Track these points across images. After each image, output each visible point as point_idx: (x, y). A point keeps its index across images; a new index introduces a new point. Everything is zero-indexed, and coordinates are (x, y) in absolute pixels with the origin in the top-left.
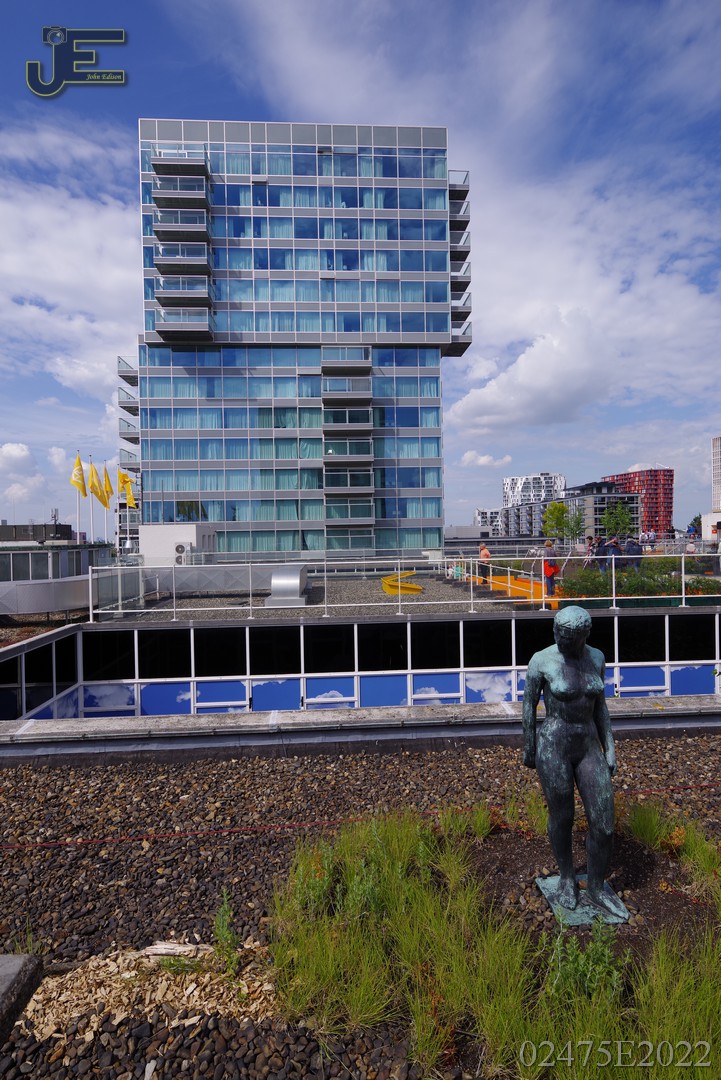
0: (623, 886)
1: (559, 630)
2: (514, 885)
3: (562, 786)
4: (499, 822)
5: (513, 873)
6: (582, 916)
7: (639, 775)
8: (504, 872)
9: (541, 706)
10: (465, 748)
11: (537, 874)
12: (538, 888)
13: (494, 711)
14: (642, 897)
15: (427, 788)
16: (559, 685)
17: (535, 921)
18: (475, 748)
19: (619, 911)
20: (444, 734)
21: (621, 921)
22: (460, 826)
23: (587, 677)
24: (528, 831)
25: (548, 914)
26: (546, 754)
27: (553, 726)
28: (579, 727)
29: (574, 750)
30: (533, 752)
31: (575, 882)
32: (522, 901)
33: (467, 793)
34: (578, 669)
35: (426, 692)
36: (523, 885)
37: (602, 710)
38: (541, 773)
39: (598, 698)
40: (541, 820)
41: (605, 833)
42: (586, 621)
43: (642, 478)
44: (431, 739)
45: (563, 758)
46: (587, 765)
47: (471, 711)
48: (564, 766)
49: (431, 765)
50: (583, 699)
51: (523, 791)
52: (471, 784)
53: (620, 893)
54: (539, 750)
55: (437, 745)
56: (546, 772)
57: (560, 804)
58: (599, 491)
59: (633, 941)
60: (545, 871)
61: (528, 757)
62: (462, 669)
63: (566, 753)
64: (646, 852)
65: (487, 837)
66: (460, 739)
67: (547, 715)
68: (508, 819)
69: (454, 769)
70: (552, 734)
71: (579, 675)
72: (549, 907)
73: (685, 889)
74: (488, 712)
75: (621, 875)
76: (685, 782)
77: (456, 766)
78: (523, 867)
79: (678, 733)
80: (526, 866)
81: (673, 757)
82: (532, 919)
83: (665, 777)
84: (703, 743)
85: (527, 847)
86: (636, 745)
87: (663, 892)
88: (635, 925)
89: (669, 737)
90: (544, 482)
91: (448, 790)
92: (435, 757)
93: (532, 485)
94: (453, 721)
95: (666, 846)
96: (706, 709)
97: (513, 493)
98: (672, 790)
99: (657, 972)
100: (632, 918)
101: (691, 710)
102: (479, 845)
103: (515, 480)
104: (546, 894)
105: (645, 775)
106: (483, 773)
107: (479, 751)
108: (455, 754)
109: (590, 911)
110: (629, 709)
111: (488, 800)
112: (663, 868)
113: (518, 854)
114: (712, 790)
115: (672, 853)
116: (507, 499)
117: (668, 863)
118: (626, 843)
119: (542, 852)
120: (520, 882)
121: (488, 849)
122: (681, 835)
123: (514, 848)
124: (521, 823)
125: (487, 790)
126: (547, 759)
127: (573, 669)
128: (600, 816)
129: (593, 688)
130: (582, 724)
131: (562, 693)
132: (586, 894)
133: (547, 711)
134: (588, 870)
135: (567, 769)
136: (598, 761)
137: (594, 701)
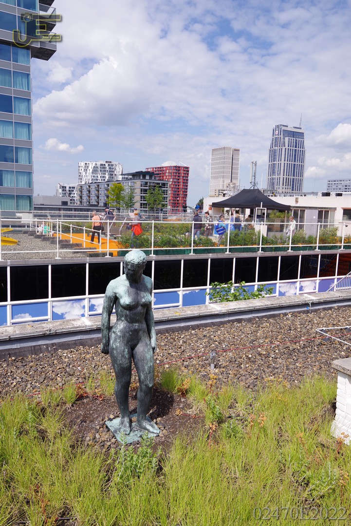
0: (156, 416)
1: (127, 265)
2: (92, 428)
3: (125, 362)
4: (82, 392)
5: (91, 421)
6: (134, 437)
7: (165, 354)
8: (85, 422)
10: (56, 350)
11: (106, 419)
12: (107, 427)
13: (77, 323)
14: (167, 420)
15: (29, 379)
16: (125, 300)
17: (105, 446)
18: (63, 349)
19: (153, 430)
20: (40, 342)
22: (56, 399)
23: (143, 294)
24: (101, 395)
25: (113, 440)
27: (121, 326)
28: (136, 326)
29: (132, 340)
30: (107, 344)
31: (129, 419)
32: (97, 436)
33: (58, 379)
34: (137, 289)
35: (22, 317)
36: (98, 427)
37: (150, 314)
39: (147, 306)
40: (109, 387)
41: (148, 387)
42: (144, 259)
43: (170, 171)
44: (31, 347)
45: (126, 345)
46: (140, 348)
47: (61, 325)
48: (126, 350)
49: (32, 364)
50: (140, 308)
51: (96, 372)
52: (61, 373)
53: (155, 420)
54: (111, 342)
55: (36, 350)
56: (115, 355)
57: (124, 374)
58: (144, 177)
59: (163, 443)
60: (112, 416)
61: (104, 347)
62: (49, 299)
63: (128, 342)
64: (169, 396)
65: (74, 403)
66: (53, 345)
67: (117, 320)
68: (88, 390)
69: (49, 365)
70: (120, 331)
71: (138, 293)
72: (114, 436)
73: (189, 412)
74: (73, 325)
75: (155, 411)
76: (190, 355)
77: (50, 362)
78: (97, 417)
79: (187, 328)
80: (99, 416)
81: (184, 342)
82: (103, 445)
83: (179, 354)
84: (200, 333)
85: (100, 404)
86: (164, 337)
87: (178, 415)
88: (163, 436)
89: (182, 331)
90: (108, 169)
91: (45, 379)
92: (34, 358)
93: (99, 169)
94: (48, 333)
95: (180, 390)
96: (202, 313)
97: (86, 173)
98: (183, 361)
99: (174, 455)
100: (161, 433)
101: (194, 314)
102: (69, 409)
103: (87, 164)
104: (112, 429)
105: (169, 354)
106: (70, 365)
107: (66, 351)
108: (49, 355)
109: (139, 433)
110: (161, 316)
111: (73, 381)
112: (178, 403)
113: (94, 410)
114: (204, 357)
115: (183, 394)
116: (81, 177)
117: (180, 400)
118: (158, 392)
119: (109, 406)
120: (96, 426)
121: (74, 410)
122: (188, 382)
123: (92, 407)
124: (97, 391)
125: (73, 375)
126: (116, 346)
127: (134, 289)
128: (146, 377)
129: (146, 301)
130: (139, 323)
131: (128, 305)
132: (135, 425)
133: (117, 317)
134: (137, 410)
135: (128, 352)
136: (146, 345)
137: (146, 309)
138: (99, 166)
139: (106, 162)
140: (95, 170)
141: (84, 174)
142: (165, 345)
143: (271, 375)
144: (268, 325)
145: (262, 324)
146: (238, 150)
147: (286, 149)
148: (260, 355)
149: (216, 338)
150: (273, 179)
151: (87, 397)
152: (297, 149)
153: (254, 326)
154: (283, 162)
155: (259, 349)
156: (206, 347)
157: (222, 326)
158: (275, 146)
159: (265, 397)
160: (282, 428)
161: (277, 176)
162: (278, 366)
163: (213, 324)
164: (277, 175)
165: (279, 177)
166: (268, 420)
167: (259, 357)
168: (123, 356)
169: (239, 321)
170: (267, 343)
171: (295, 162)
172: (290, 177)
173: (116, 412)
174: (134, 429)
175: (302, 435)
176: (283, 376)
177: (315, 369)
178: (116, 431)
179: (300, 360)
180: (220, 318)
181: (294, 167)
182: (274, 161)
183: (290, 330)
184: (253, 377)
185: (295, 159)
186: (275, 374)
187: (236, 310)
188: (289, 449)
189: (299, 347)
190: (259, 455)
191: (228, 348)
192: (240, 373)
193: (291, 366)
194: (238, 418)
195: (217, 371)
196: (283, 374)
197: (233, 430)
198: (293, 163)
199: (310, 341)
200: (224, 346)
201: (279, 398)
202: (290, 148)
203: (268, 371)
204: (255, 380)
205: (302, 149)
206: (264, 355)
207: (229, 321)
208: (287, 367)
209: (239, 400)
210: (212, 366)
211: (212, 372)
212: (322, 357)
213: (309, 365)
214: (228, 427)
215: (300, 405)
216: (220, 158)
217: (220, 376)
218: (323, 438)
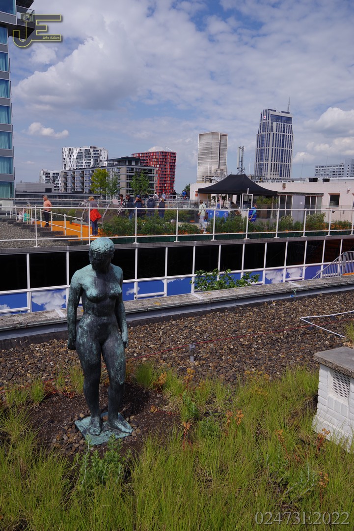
0: (130, 414)
1: (92, 254)
2: (60, 429)
3: (93, 359)
4: (51, 390)
5: (59, 421)
6: (104, 438)
7: (144, 347)
8: (53, 422)
10: (28, 344)
11: (76, 418)
12: (76, 427)
13: (50, 316)
14: (141, 418)
16: (92, 292)
17: (73, 448)
18: (36, 343)
19: (126, 429)
20: (11, 336)
21: (127, 435)
22: (22, 398)
23: (111, 285)
24: (71, 392)
25: (82, 442)
26: (83, 339)
27: (88, 320)
28: (105, 319)
29: (101, 334)
30: (74, 339)
31: (100, 418)
32: (65, 437)
33: (28, 375)
34: (105, 280)
36: (66, 428)
38: (79, 353)
39: (117, 300)
40: (79, 383)
41: (119, 384)
42: (111, 247)
43: (157, 157)
45: (94, 340)
46: (110, 343)
47: (33, 317)
48: (94, 346)
49: (1, 359)
50: (108, 300)
51: (70, 367)
52: (32, 368)
53: (128, 419)
54: (78, 337)
55: (6, 345)
56: (82, 351)
57: (92, 371)
58: (130, 163)
59: (133, 444)
60: (82, 415)
61: (70, 343)
62: (28, 289)
63: (96, 337)
64: (144, 392)
65: (42, 402)
66: (24, 338)
67: (84, 313)
68: (58, 387)
69: (19, 360)
70: (87, 325)
71: (105, 284)
72: (83, 438)
73: (165, 408)
74: (46, 317)
75: (129, 408)
76: (169, 347)
77: (21, 357)
78: (66, 416)
79: (167, 319)
80: (69, 415)
81: (163, 333)
82: (71, 447)
83: (158, 346)
84: (181, 323)
85: (70, 402)
86: (143, 328)
87: (152, 413)
88: (135, 435)
89: (162, 322)
90: (93, 153)
91: (13, 375)
93: (84, 155)
94: (19, 326)
95: (156, 385)
96: (184, 303)
97: (70, 160)
98: (162, 353)
99: (145, 459)
100: (134, 432)
101: (175, 304)
102: (36, 408)
103: (71, 150)
104: (81, 430)
105: (147, 346)
106: (41, 360)
107: (39, 345)
108: (20, 350)
109: (109, 433)
110: (141, 307)
111: (44, 377)
112: (153, 399)
113: (63, 409)
114: (184, 349)
115: (159, 389)
116: (65, 164)
117: (156, 395)
118: (133, 388)
119: (80, 404)
120: (64, 426)
121: (42, 410)
122: (164, 377)
123: (61, 405)
124: (66, 388)
125: (44, 371)
126: (83, 342)
127: (102, 280)
128: (116, 374)
129: (115, 293)
130: (107, 316)
131: (95, 297)
132: (107, 424)
133: (84, 310)
134: (108, 409)
135: (96, 347)
136: (117, 339)
137: (115, 301)
138: (83, 151)
139: (91, 147)
140: (80, 156)
141: (68, 160)
142: (144, 337)
143: (253, 366)
144: (252, 314)
145: (246, 313)
146: (226, 135)
147: (274, 134)
148: (242, 345)
149: (198, 329)
150: (261, 165)
151: (57, 395)
152: (285, 134)
153: (237, 315)
154: (271, 147)
155: (242, 340)
156: (187, 338)
157: (203, 316)
158: (263, 132)
159: (244, 392)
160: (261, 424)
161: (265, 162)
162: (260, 357)
163: (195, 314)
164: (265, 160)
165: (266, 163)
166: (246, 416)
167: (240, 348)
168: (91, 352)
169: (222, 310)
170: (250, 333)
171: (283, 147)
172: (278, 163)
173: (86, 411)
174: (105, 429)
175: (281, 432)
176: (265, 368)
177: (298, 359)
178: (85, 432)
179: (283, 350)
180: (202, 307)
181: (282, 153)
182: (262, 147)
183: (274, 319)
184: (234, 369)
185: (283, 144)
186: (256, 366)
187: (219, 299)
188: (269, 447)
189: (282, 337)
190: (236, 456)
191: (209, 339)
192: (221, 365)
193: (274, 357)
194: (216, 414)
195: (196, 363)
196: (265, 365)
197: (210, 428)
198: (281, 148)
199: (294, 330)
200: (205, 337)
201: (259, 393)
202: (278, 133)
203: (250, 362)
204: (236, 373)
205: (290, 134)
206: (246, 345)
207: (211, 311)
208: (269, 358)
209: (218, 395)
210: (192, 358)
211: (192, 364)
212: (306, 347)
213: (292, 355)
214: (204, 425)
215: (280, 398)
216: (207, 144)
217: (200, 369)
218: (303, 434)
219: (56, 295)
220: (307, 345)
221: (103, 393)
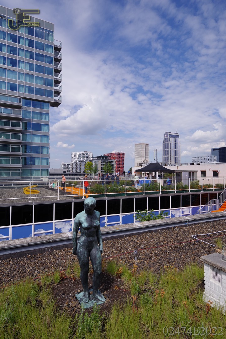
0: (104, 290)
1: (85, 205)
2: (68, 298)
3: (85, 260)
4: (63, 276)
5: (68, 294)
6: (90, 304)
7: (111, 252)
8: (64, 294)
9: (79, 232)
10: (53, 250)
11: (76, 292)
12: (76, 298)
13: (64, 236)
14: (110, 293)
15: (37, 268)
16: (85, 225)
18: (56, 250)
19: (102, 299)
20: (45, 246)
21: (103, 302)
22: (49, 281)
23: (94, 221)
24: (74, 278)
25: (79, 306)
26: (80, 249)
27: (83, 239)
28: (91, 239)
29: (89, 247)
30: (75, 249)
31: (89, 292)
32: (70, 304)
33: (52, 267)
34: (91, 218)
35: (40, 231)
36: (71, 298)
37: (99, 232)
38: (78, 256)
39: (97, 228)
40: (78, 273)
41: (98, 274)
42: (94, 202)
43: (116, 155)
44: (40, 249)
45: (86, 250)
46: (94, 251)
47: (56, 236)
48: (86, 253)
49: (39, 259)
50: (93, 229)
51: (73, 263)
52: (54, 264)
53: (103, 293)
54: (78, 248)
55: (42, 251)
56: (80, 256)
57: (84, 266)
58: (103, 158)
59: (106, 308)
60: (79, 291)
61: (74, 251)
62: (54, 221)
63: (87, 248)
64: (111, 277)
65: (59, 283)
66: (51, 247)
67: (81, 235)
68: (67, 275)
69: (48, 259)
70: (82, 242)
71: (92, 220)
72: (80, 304)
73: (122, 287)
74: (62, 236)
75: (104, 287)
76: (124, 252)
77: (49, 258)
79: (122, 236)
80: (72, 290)
81: (121, 244)
82: (73, 310)
83: (118, 251)
84: (129, 239)
85: (73, 283)
86: (110, 242)
87: (116, 290)
88: (107, 303)
89: (120, 238)
90: (85, 154)
91: (45, 268)
92: (41, 255)
93: (81, 155)
94: (49, 241)
95: (117, 274)
96: (130, 228)
97: (75, 157)
98: (120, 255)
99: (113, 317)
101: (126, 229)
102: (56, 286)
103: (76, 153)
104: (79, 299)
106: (59, 259)
107: (58, 251)
108: (49, 253)
109: (93, 301)
110: (109, 230)
111: (60, 269)
112: (116, 282)
113: (70, 287)
114: (131, 253)
115: (119, 276)
116: (73, 160)
117: (118, 280)
118: (105, 275)
119: (78, 284)
120: (70, 297)
121: (59, 287)
122: (121, 270)
123: (69, 285)
124: (71, 275)
125: (60, 265)
126: (80, 251)
128: (97, 268)
129: (96, 225)
130: (92, 237)
131: (86, 227)
132: (92, 296)
133: (81, 234)
134: (93, 287)
135: (87, 253)
136: (97, 249)
137: (96, 229)
138: (81, 154)
139: (85, 152)
140: (79, 156)
141: (74, 158)
142: (111, 246)
143: (168, 263)
144: (166, 234)
145: (162, 233)
146: (148, 144)
147: (171, 143)
148: (162, 251)
149: (138, 242)
150: (165, 157)
152: (176, 143)
153: (158, 234)
154: (170, 149)
155: (161, 248)
156: (133, 247)
157: (141, 235)
158: (166, 142)
159: (164, 278)
160: (175, 297)
162: (171, 258)
163: (136, 234)
164: (167, 155)
166: (166, 293)
167: (161, 253)
168: (84, 256)
169: (150, 232)
170: (165, 244)
171: (176, 149)
172: (174, 156)
175: (186, 303)
176: (175, 264)
177: (192, 259)
178: (81, 300)
179: (184, 254)
180: (140, 230)
181: (175, 152)
182: (165, 149)
183: (177, 236)
184: (158, 265)
185: (176, 147)
186: (170, 263)
187: (148, 226)
188: (180, 311)
189: (182, 246)
190: (162, 316)
191: (144, 248)
192: (151, 262)
193: (179, 258)
194: (150, 291)
195: (138, 261)
196: (174, 262)
197: (147, 300)
198: (175, 150)
199: (189, 242)
200: (142, 246)
201: (172, 279)
202: (173, 142)
203: (166, 261)
204: (159, 267)
205: (178, 143)
206: (164, 251)
207: (145, 232)
208: (176, 258)
209: (150, 280)
210: (136, 258)
211: (136, 262)
212: (195, 252)
213: (189, 256)
214: (144, 298)
215: (184, 282)
216: (139, 149)
217: (140, 265)
218: (198, 303)
219: (67, 224)
220: (196, 251)
221: (90, 278)
